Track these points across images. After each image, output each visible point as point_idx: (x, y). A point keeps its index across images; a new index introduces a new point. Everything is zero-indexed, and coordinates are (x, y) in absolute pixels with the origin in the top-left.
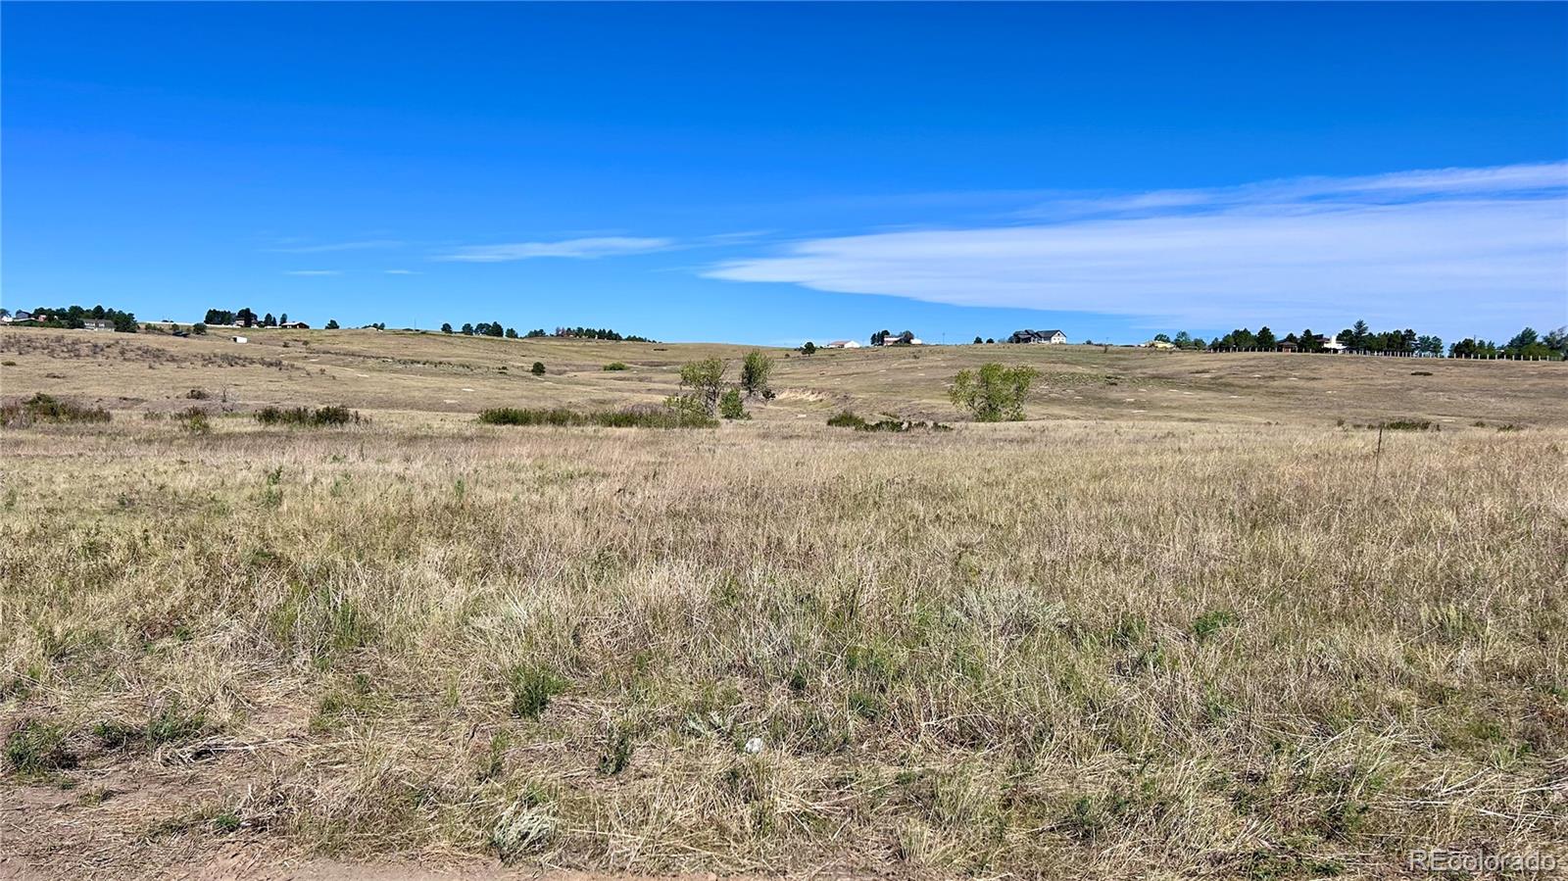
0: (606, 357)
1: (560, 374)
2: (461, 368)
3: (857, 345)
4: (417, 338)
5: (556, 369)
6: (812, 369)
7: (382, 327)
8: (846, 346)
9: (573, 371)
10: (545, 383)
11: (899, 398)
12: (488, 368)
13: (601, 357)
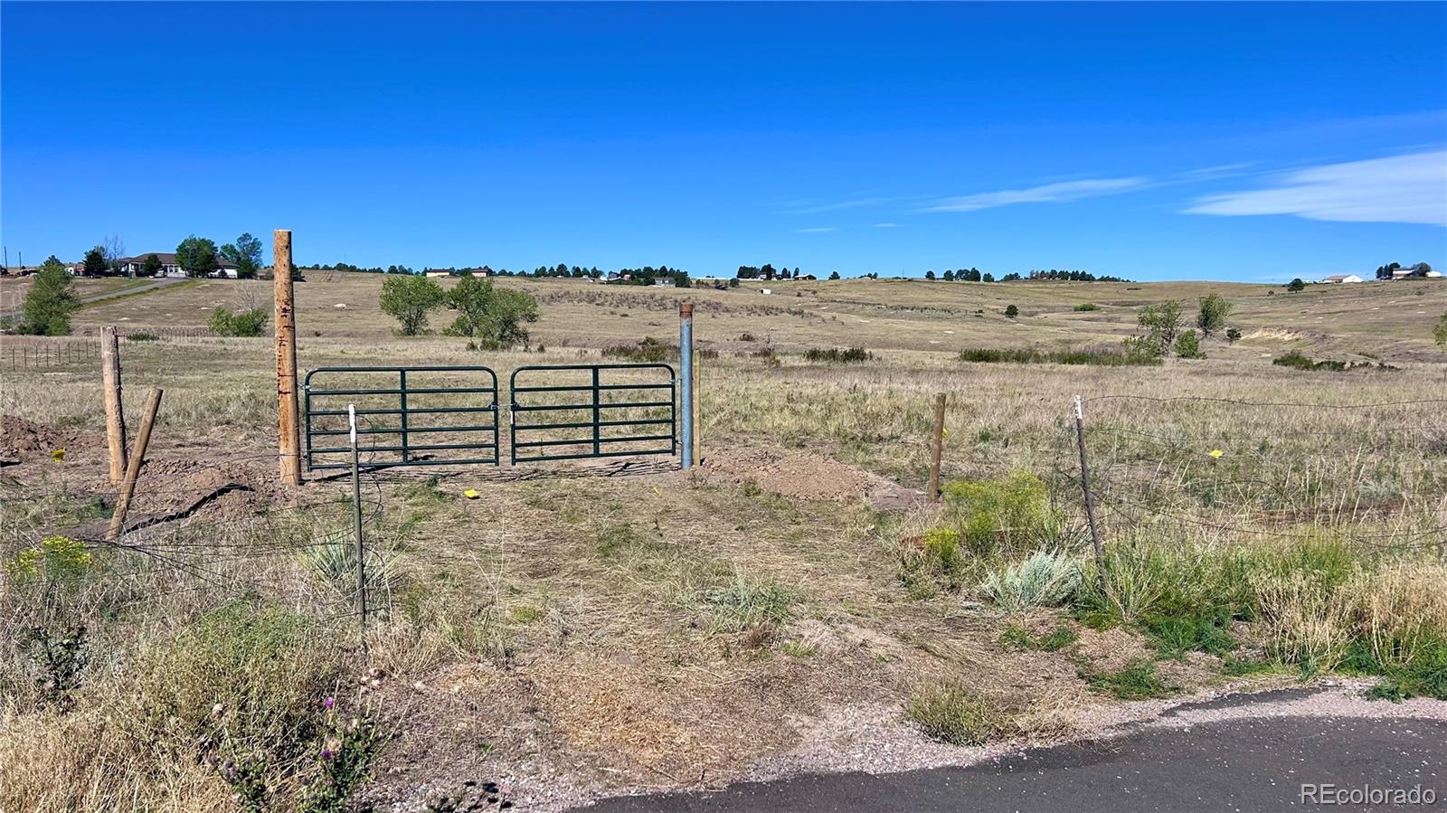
0: (1078, 298)
1: (1032, 315)
2: (943, 313)
3: (1359, 280)
4: (904, 285)
5: (1027, 310)
6: (1293, 307)
7: (875, 276)
8: (1345, 281)
9: (1044, 312)
10: (1018, 324)
11: (1386, 338)
12: (966, 311)
13: (1073, 297)
